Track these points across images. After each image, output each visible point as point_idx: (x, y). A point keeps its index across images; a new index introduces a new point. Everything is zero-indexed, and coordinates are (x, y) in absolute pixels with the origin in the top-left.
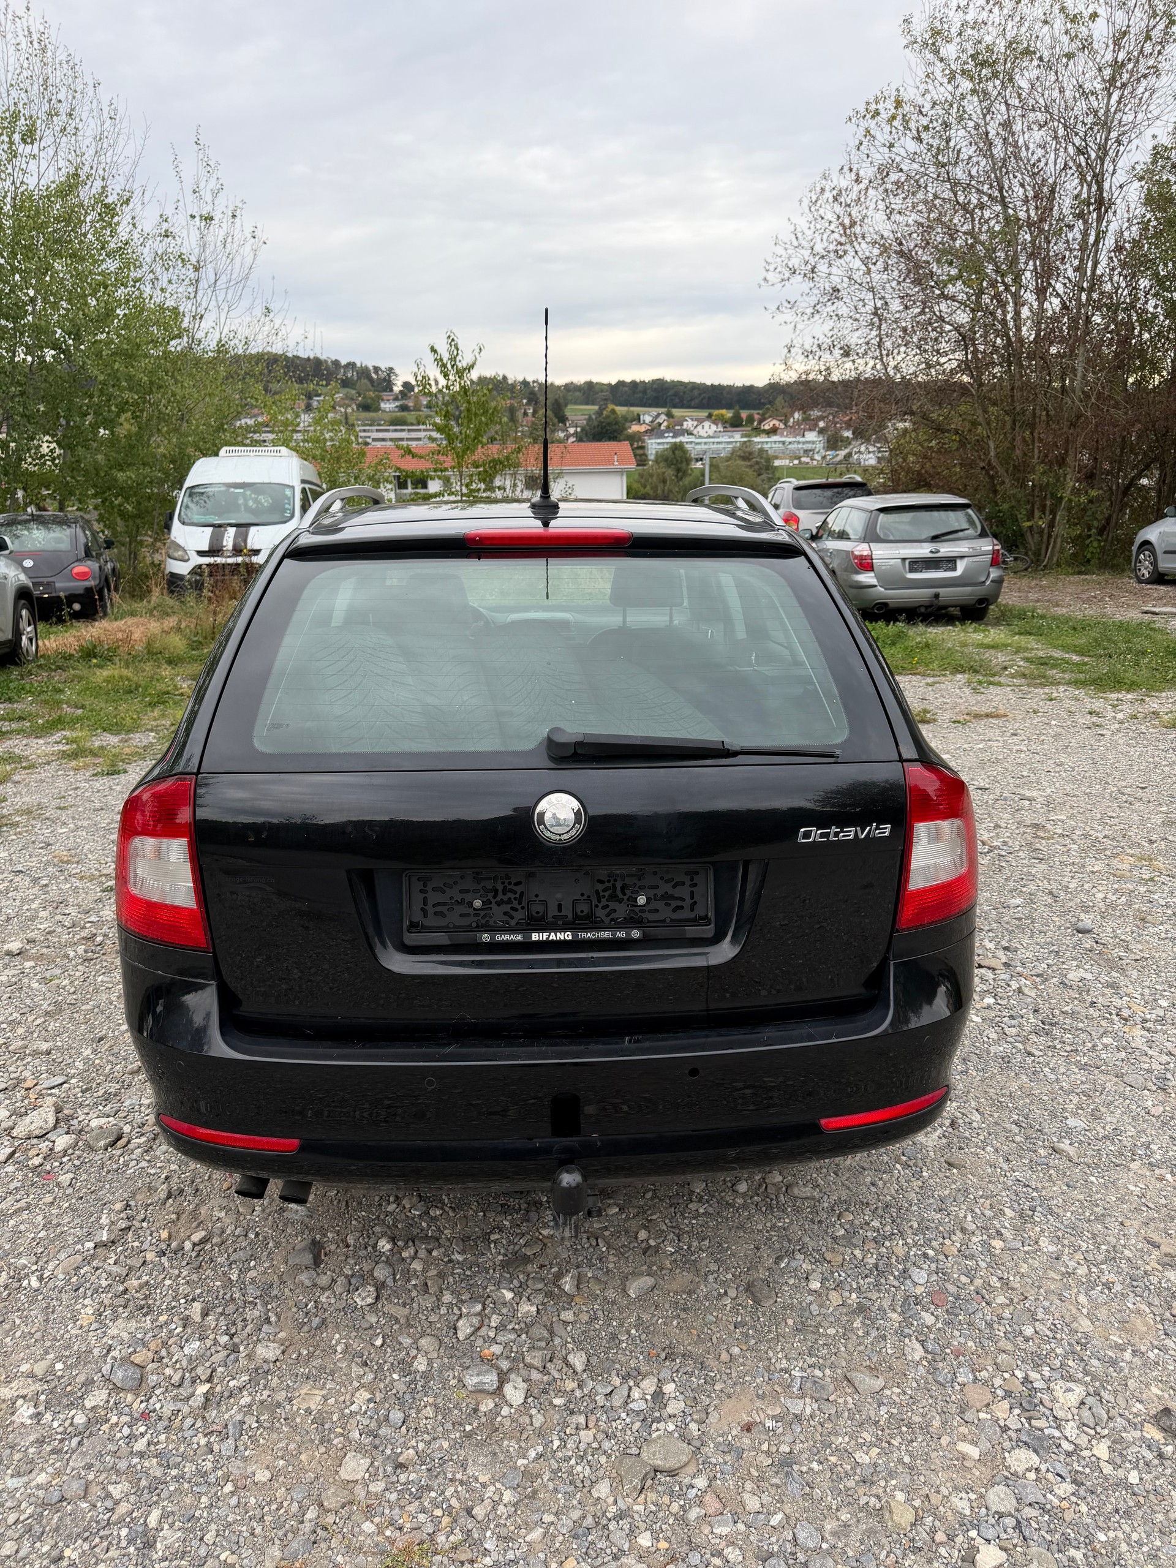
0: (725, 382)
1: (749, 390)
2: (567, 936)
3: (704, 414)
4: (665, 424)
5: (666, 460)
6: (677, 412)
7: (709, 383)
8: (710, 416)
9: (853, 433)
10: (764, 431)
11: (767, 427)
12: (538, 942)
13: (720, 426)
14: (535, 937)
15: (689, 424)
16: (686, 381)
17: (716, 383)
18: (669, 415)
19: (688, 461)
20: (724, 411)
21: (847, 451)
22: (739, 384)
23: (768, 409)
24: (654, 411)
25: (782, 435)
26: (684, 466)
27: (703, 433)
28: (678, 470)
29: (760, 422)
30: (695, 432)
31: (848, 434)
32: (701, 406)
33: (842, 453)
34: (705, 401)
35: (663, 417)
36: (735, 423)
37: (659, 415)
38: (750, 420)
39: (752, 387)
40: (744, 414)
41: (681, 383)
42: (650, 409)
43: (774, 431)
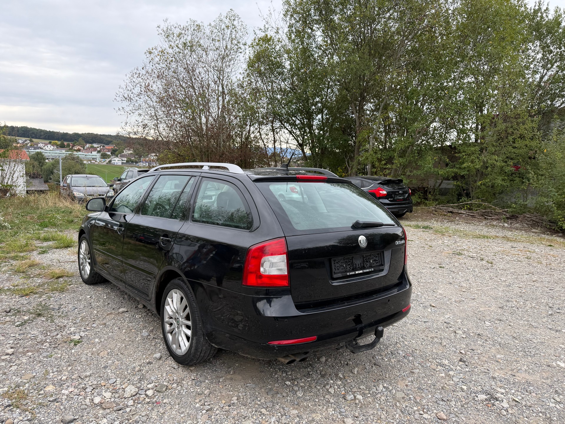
0: (55, 131)
1: (66, 134)
2: (361, 272)
3: (48, 142)
4: (29, 144)
5: (34, 158)
6: (35, 140)
7: (48, 130)
8: (50, 143)
9: (111, 153)
10: (75, 150)
11: (76, 149)
12: (357, 274)
13: (55, 147)
14: (357, 272)
15: (41, 145)
16: (38, 128)
17: (51, 131)
18: (31, 141)
19: (44, 159)
20: (57, 141)
21: (109, 159)
22: (62, 132)
23: (75, 142)
24: (24, 139)
25: (83, 152)
26: (42, 161)
27: (47, 149)
28: (40, 162)
29: (73, 147)
30: (44, 148)
31: (109, 153)
32: (45, 139)
33: (108, 160)
34: (47, 137)
35: (28, 141)
36: (62, 146)
37: (26, 141)
38: (68, 145)
39: (67, 133)
40: (66, 143)
41: (35, 129)
42: (22, 138)
43: (79, 150)
